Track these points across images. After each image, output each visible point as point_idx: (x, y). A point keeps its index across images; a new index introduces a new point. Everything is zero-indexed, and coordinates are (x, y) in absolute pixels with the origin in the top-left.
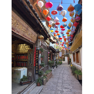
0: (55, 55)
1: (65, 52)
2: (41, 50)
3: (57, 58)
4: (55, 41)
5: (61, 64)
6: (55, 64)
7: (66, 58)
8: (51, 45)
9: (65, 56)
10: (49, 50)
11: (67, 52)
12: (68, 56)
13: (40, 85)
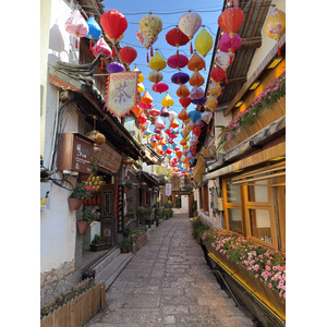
0: (153, 193)
1: (183, 182)
2: (129, 186)
3: (159, 199)
4: (155, 159)
5: (170, 215)
6: (152, 217)
7: (185, 200)
8: (146, 168)
9: (180, 193)
10: (141, 181)
11: (186, 181)
12: (189, 192)
13: (128, 252)
